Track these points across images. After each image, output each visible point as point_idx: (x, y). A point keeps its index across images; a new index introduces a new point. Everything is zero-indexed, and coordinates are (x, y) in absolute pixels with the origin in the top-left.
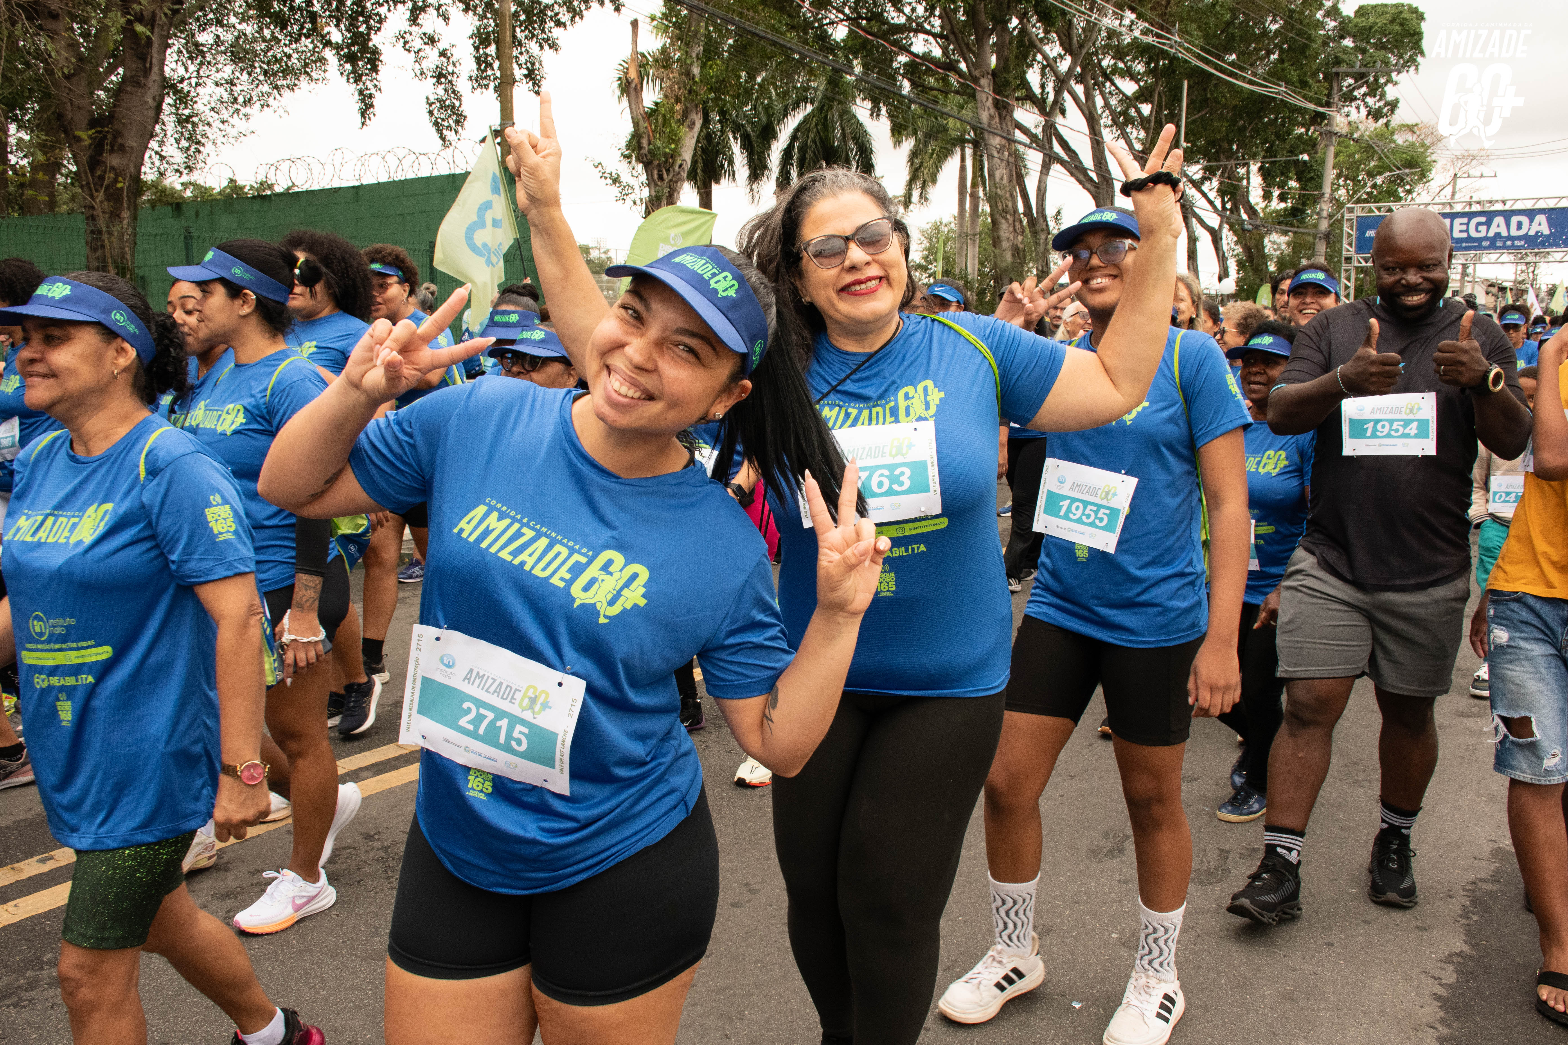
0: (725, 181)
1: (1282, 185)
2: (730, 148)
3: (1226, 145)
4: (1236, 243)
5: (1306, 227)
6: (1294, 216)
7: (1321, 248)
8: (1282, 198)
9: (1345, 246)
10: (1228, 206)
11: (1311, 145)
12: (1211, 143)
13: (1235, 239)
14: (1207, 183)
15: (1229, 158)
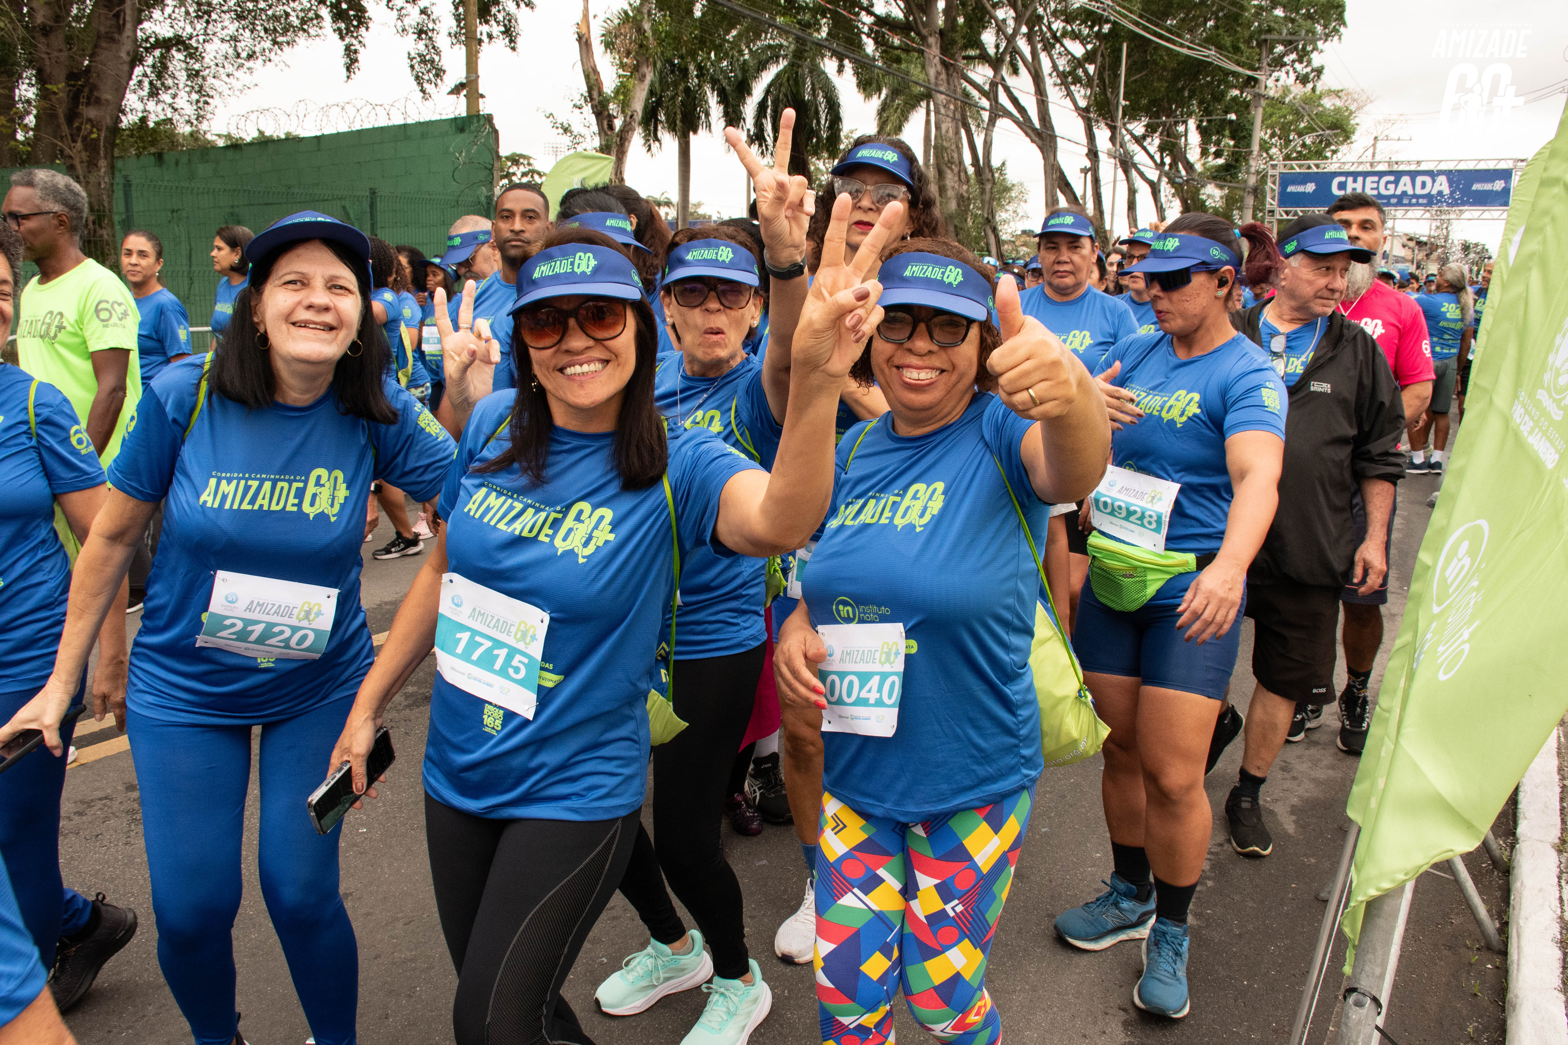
0: (702, 132)
1: (1218, 143)
2: (706, 102)
3: (1166, 105)
4: (1173, 196)
5: (1238, 182)
6: (1227, 171)
7: (1250, 201)
8: (1218, 155)
9: (1269, 199)
10: (1168, 160)
11: (1243, 107)
12: (1153, 102)
13: (1173, 191)
14: (1149, 140)
15: (1168, 117)
